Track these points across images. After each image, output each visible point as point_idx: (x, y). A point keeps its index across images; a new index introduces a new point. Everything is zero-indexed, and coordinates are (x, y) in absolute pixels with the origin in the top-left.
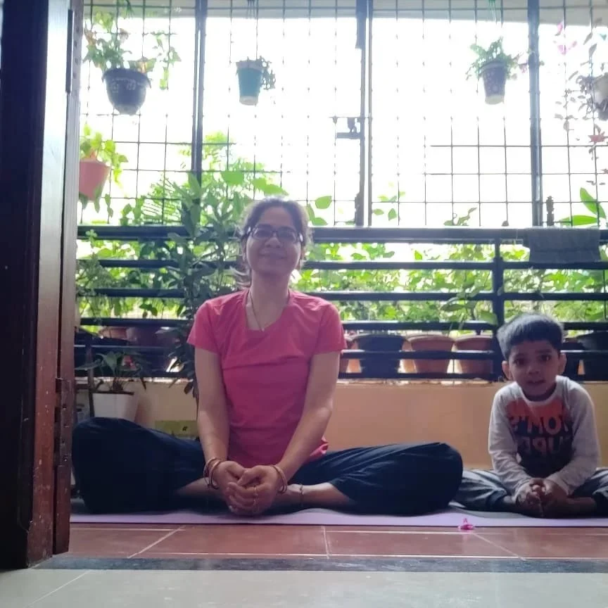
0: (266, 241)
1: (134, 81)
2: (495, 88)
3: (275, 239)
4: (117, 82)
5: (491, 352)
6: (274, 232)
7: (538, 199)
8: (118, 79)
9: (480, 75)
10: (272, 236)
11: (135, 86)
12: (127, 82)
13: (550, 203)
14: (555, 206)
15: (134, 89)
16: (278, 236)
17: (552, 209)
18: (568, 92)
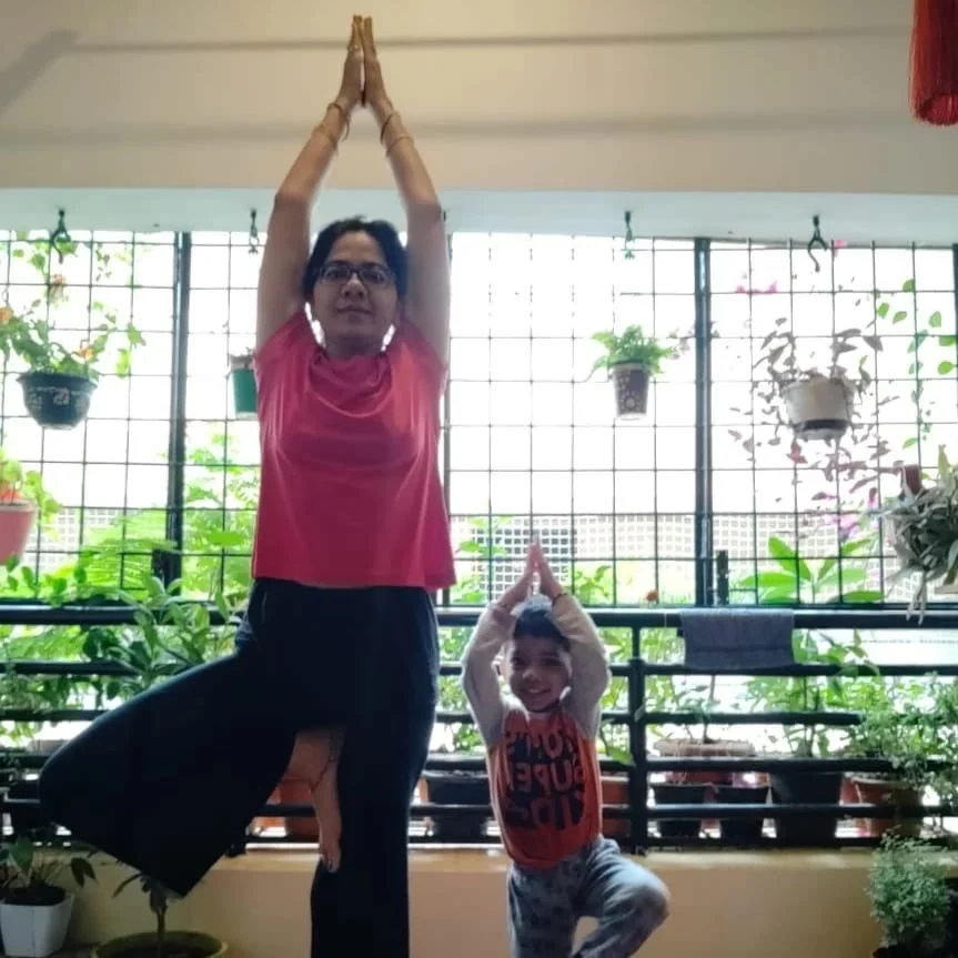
0: (341, 289)
1: (66, 391)
2: (631, 403)
3: (355, 281)
4: (39, 394)
5: (625, 806)
6: (352, 272)
7: (704, 555)
8: (40, 389)
9: (610, 377)
10: (349, 278)
11: (67, 398)
12: (55, 394)
13: (723, 559)
14: (731, 565)
15: (66, 402)
16: (359, 277)
17: (727, 571)
18: (755, 384)
